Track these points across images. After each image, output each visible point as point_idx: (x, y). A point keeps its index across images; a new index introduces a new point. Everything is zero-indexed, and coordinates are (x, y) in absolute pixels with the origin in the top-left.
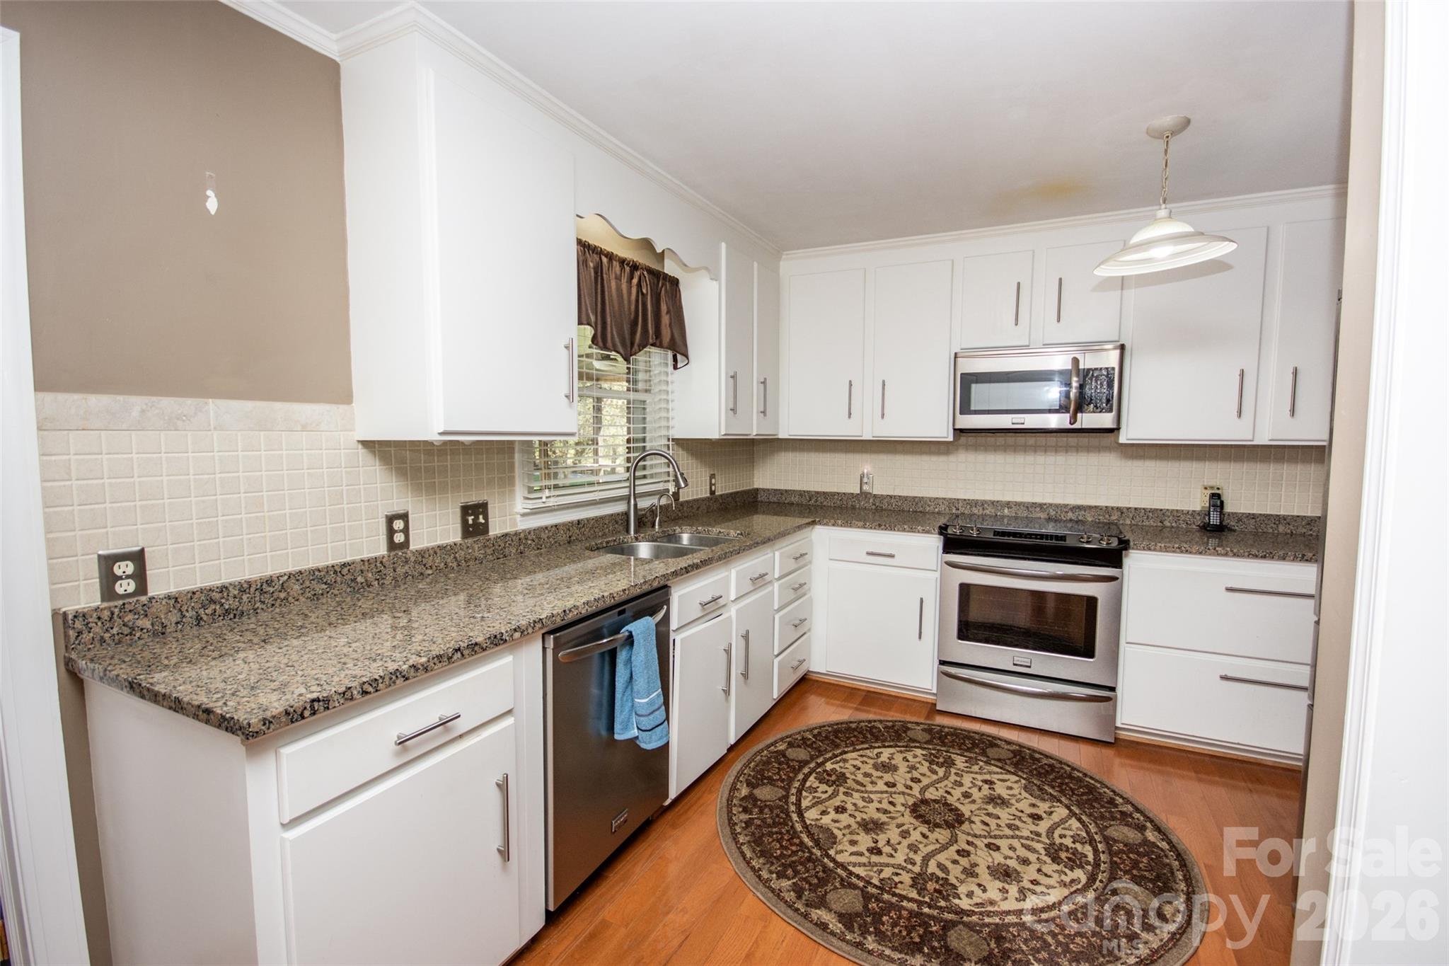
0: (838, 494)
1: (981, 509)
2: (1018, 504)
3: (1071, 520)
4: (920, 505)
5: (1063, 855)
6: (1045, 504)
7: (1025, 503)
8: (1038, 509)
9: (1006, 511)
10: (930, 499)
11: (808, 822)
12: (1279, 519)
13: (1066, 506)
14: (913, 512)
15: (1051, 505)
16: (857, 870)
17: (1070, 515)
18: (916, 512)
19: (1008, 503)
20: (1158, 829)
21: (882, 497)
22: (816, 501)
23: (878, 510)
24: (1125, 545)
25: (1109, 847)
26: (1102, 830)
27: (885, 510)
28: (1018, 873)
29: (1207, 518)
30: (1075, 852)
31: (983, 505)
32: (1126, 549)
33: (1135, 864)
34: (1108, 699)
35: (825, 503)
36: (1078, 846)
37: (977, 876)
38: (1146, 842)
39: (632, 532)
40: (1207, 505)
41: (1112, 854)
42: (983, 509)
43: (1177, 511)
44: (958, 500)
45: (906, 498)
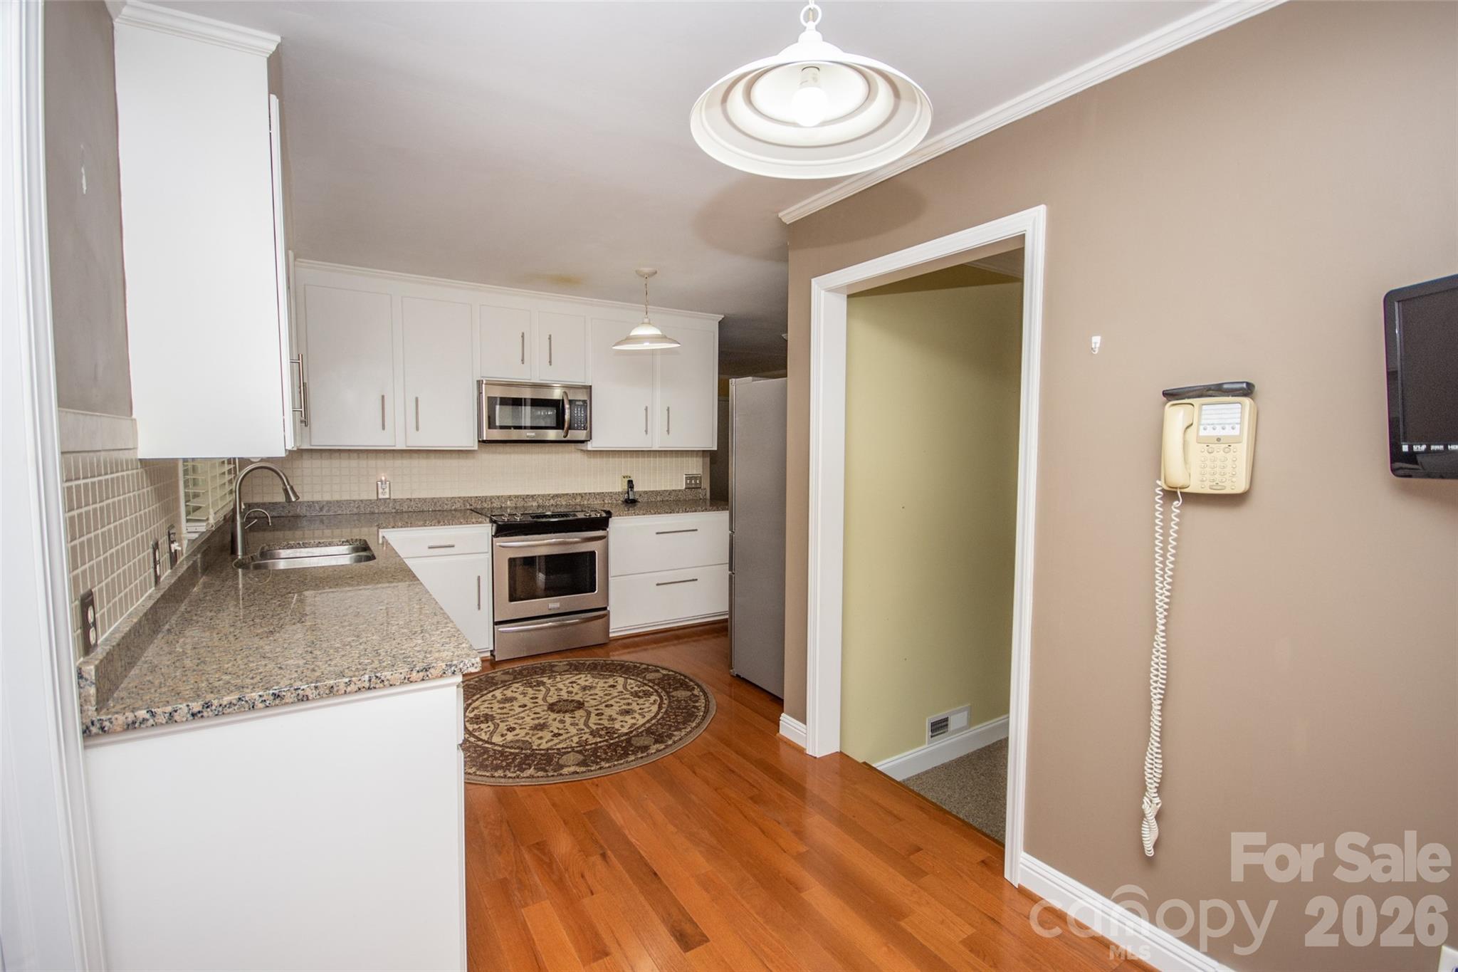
0: (354, 501)
1: (490, 503)
2: (516, 497)
3: (552, 505)
4: (438, 505)
5: (640, 694)
6: (535, 495)
7: (521, 496)
8: (531, 500)
9: (509, 502)
10: (447, 499)
11: (501, 744)
12: (657, 493)
13: (549, 495)
14: (432, 511)
15: (539, 495)
16: (558, 746)
17: (552, 502)
18: (435, 511)
19: (510, 497)
20: (664, 669)
21: (402, 501)
22: (329, 511)
23: (399, 513)
24: (609, 514)
25: (654, 683)
26: (644, 678)
27: (406, 512)
28: (631, 709)
29: (627, 495)
30: (644, 691)
31: (491, 500)
32: (611, 517)
33: (669, 684)
34: (604, 616)
35: (340, 512)
36: (641, 688)
37: (616, 719)
38: (664, 675)
39: (240, 553)
40: (626, 488)
41: (658, 684)
42: (492, 503)
43: (611, 493)
44: (471, 497)
45: (425, 500)
